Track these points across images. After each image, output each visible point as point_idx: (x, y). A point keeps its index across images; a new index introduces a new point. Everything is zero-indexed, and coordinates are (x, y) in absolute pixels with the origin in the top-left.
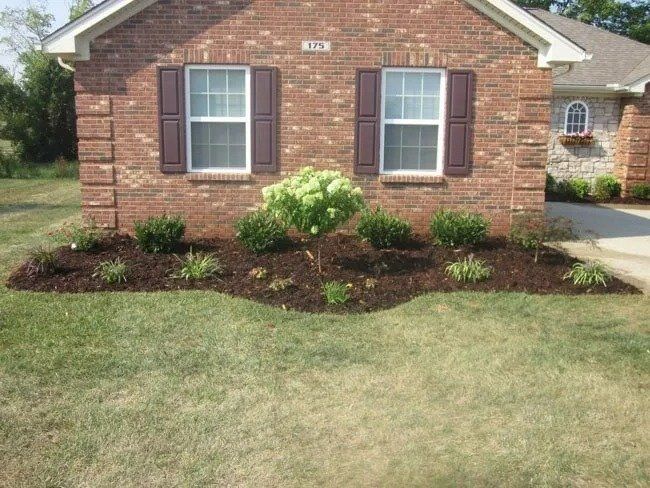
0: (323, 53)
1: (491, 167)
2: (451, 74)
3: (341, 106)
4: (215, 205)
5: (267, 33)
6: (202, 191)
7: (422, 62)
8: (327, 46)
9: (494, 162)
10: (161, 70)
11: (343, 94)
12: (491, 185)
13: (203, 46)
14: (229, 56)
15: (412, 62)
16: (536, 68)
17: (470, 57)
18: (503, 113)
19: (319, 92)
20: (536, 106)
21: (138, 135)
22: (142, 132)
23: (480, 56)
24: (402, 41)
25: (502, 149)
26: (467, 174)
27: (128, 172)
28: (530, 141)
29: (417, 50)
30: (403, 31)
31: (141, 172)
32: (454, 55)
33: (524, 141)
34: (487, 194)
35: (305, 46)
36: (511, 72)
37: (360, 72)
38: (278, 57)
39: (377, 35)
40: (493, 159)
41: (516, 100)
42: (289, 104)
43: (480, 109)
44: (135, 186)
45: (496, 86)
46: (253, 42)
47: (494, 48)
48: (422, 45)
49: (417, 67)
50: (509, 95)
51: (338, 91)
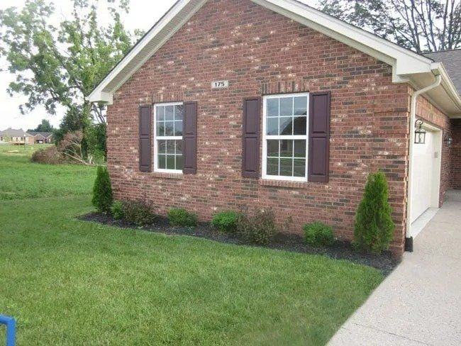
0: (224, 89)
1: (349, 176)
2: (313, 96)
3: (234, 126)
4: (165, 194)
5: (193, 79)
6: (158, 184)
7: (290, 89)
8: (226, 84)
9: (352, 173)
10: (141, 107)
11: (235, 118)
12: (349, 193)
13: (161, 92)
14: (173, 96)
15: (283, 89)
16: (390, 83)
17: (329, 80)
18: (359, 128)
19: (221, 117)
20: (391, 119)
21: (131, 148)
22: (133, 146)
23: (337, 79)
24: (275, 74)
25: (359, 161)
26: (326, 181)
27: (126, 170)
28: (386, 153)
29: (286, 80)
30: (276, 66)
31: (132, 170)
32: (315, 80)
33: (380, 153)
34: (346, 201)
35: (213, 85)
36: (366, 90)
37: (246, 100)
38: (198, 94)
39: (258, 71)
40: (351, 169)
41: (371, 115)
42: (204, 127)
43: (337, 124)
44: (129, 179)
45: (352, 103)
46: (185, 86)
47: (350, 70)
48: (290, 75)
49: (286, 93)
50: (364, 111)
51: (232, 116)
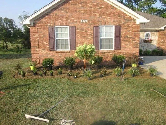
0: (86, 23)
1: (126, 48)
2: (116, 26)
3: (90, 35)
4: (62, 58)
5: (73, 18)
6: (59, 55)
7: (109, 24)
8: (87, 21)
9: (126, 47)
10: (49, 27)
11: (91, 32)
12: (126, 52)
13: (58, 22)
14: (64, 24)
16: (136, 24)
17: (120, 22)
18: (128, 35)
19: (85, 32)
20: (136, 33)
21: (44, 42)
22: (45, 42)
23: (123, 22)
24: (104, 19)
25: (128, 44)
26: (120, 49)
27: (42, 51)
28: (135, 42)
29: (108, 21)
30: (104, 17)
31: (45, 51)
32: (116, 22)
33: (134, 41)
34: (125, 54)
35: (82, 21)
36: (130, 25)
37: (94, 26)
38: (75, 24)
39: (98, 18)
40: (126, 46)
41: (131, 32)
42: (78, 35)
43: (122, 34)
44: (44, 54)
45: (126, 29)
46: (70, 21)
47: (126, 20)
48: (109, 20)
49: (107, 25)
50: (130, 31)
51: (89, 31)
